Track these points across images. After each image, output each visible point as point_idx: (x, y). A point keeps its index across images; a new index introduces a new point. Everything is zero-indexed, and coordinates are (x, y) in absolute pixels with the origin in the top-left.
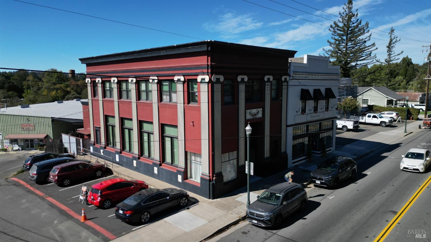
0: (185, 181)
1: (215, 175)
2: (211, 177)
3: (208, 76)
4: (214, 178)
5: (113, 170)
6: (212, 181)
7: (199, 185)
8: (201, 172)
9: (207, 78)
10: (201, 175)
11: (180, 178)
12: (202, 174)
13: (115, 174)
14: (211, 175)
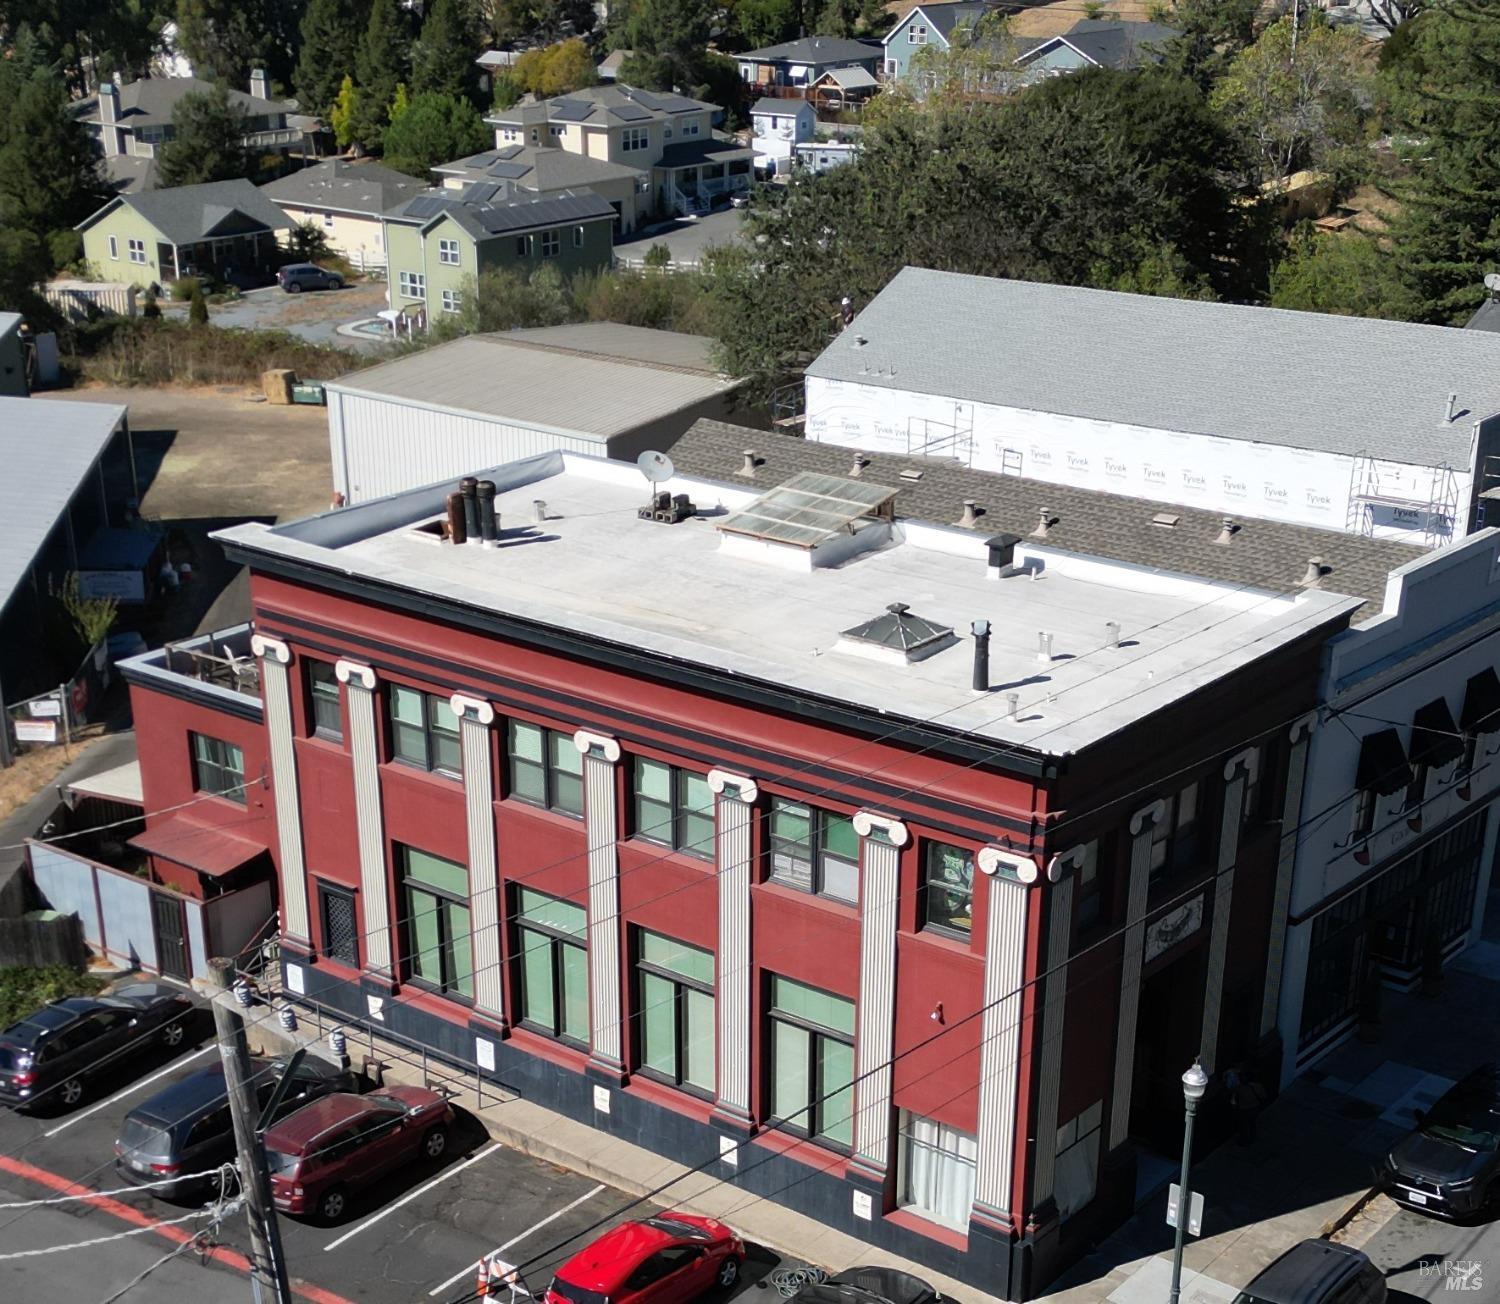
0: (886, 1217)
1: (1031, 1217)
2: (1018, 1226)
3: (1031, 862)
4: (1030, 1228)
5: (488, 1121)
6: (1023, 1239)
7: (963, 1247)
8: (971, 1201)
9: (1028, 870)
10: (971, 1210)
11: (863, 1205)
12: (975, 1208)
13: (499, 1140)
14: (1018, 1216)
